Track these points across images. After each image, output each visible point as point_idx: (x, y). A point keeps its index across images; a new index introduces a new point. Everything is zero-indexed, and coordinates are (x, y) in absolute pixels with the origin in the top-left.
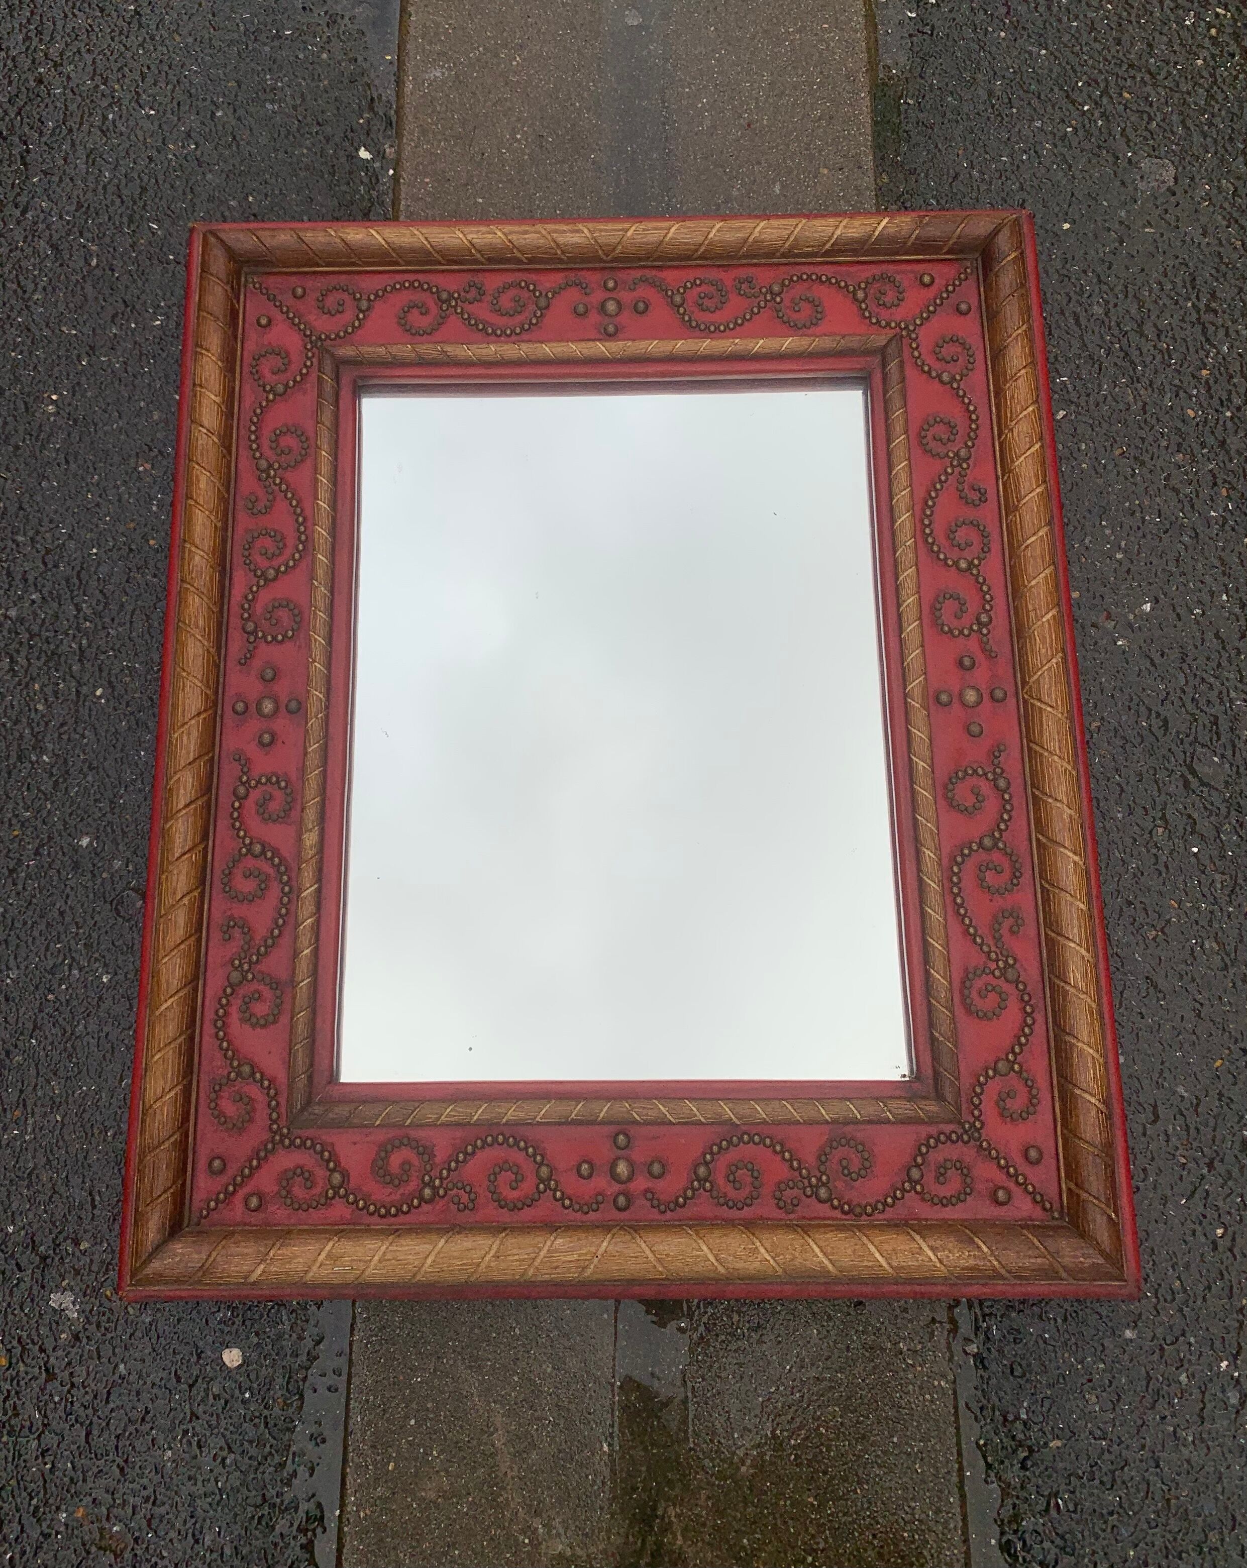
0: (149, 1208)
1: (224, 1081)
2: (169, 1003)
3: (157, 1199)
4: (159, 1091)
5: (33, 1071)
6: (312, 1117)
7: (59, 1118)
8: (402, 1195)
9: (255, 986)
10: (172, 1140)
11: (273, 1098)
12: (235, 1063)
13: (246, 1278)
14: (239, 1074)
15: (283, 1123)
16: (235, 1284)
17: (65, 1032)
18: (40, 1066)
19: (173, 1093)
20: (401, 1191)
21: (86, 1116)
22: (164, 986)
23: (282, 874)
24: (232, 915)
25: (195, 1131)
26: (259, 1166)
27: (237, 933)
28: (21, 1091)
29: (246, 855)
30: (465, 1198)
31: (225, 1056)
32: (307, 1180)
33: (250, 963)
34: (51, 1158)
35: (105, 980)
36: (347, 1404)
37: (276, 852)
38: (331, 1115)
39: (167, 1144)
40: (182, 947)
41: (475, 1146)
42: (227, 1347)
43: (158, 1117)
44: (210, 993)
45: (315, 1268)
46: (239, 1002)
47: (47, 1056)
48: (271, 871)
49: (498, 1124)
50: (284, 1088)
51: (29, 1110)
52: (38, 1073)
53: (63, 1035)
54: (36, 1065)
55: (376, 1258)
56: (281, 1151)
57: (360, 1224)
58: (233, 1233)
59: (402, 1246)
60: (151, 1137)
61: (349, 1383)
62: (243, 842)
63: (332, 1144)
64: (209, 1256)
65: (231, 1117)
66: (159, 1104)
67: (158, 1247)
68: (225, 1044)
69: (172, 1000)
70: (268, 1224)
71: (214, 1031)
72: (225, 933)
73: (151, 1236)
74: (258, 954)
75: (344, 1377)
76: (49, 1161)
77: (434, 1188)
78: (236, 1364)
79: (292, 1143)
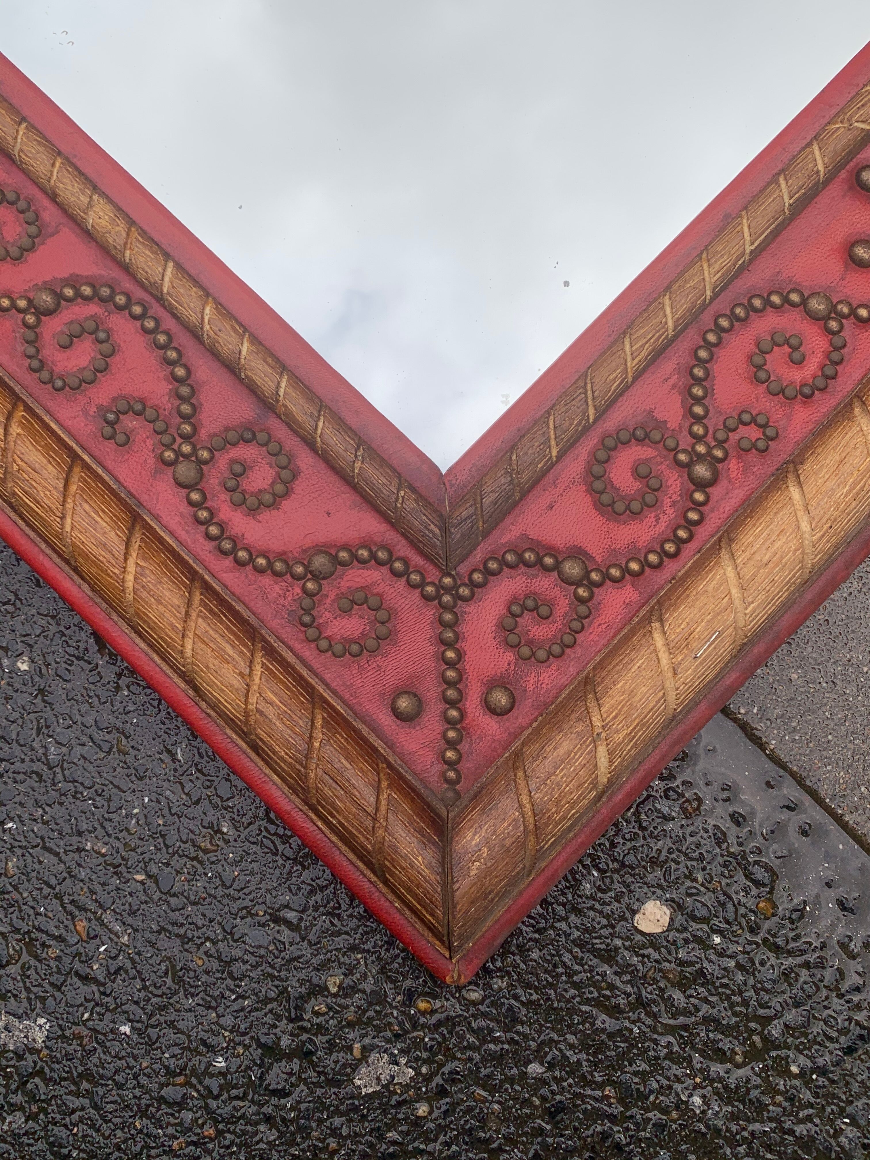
0: (380, 832)
1: (307, 602)
2: (131, 568)
3: (377, 809)
4: (237, 682)
5: (48, 859)
6: (465, 528)
7: (140, 877)
8: (674, 504)
9: (222, 461)
10: (319, 722)
11: (390, 561)
12: (299, 569)
13: (595, 785)
14: (316, 577)
15: (433, 574)
16: (588, 809)
17: (39, 776)
18: (50, 844)
19: (258, 669)
20: (667, 501)
21: (172, 838)
22: (101, 554)
23: (111, 299)
24: (99, 407)
25: (335, 693)
26: (460, 655)
27: (130, 422)
28: (59, 897)
29: (39, 321)
30: (753, 433)
31: (277, 574)
32: (536, 608)
33: (186, 438)
34: (182, 931)
35: (24, 667)
36: (844, 826)
37: (74, 282)
38: (487, 501)
39: (318, 735)
40: (73, 488)
41: (702, 362)
42: (634, 912)
43: (270, 712)
44: (173, 523)
45: (670, 684)
46: (225, 496)
47: (46, 823)
48: (93, 309)
49: (704, 306)
50: (391, 536)
51: (93, 907)
52: (57, 854)
53: (41, 779)
54: (45, 848)
55: (735, 592)
56: (470, 608)
57: (662, 587)
58: (518, 755)
59: (751, 545)
60: (287, 745)
61: (819, 801)
62: (19, 311)
63: (525, 537)
64: (521, 806)
65: (363, 635)
66: (253, 699)
67: (443, 863)
68: (261, 561)
69: (131, 562)
70: (546, 705)
71: (228, 562)
72: (112, 437)
73: (419, 861)
74: (185, 418)
75: (807, 801)
76: (184, 939)
77: (701, 458)
78: (666, 920)
79: (473, 585)
